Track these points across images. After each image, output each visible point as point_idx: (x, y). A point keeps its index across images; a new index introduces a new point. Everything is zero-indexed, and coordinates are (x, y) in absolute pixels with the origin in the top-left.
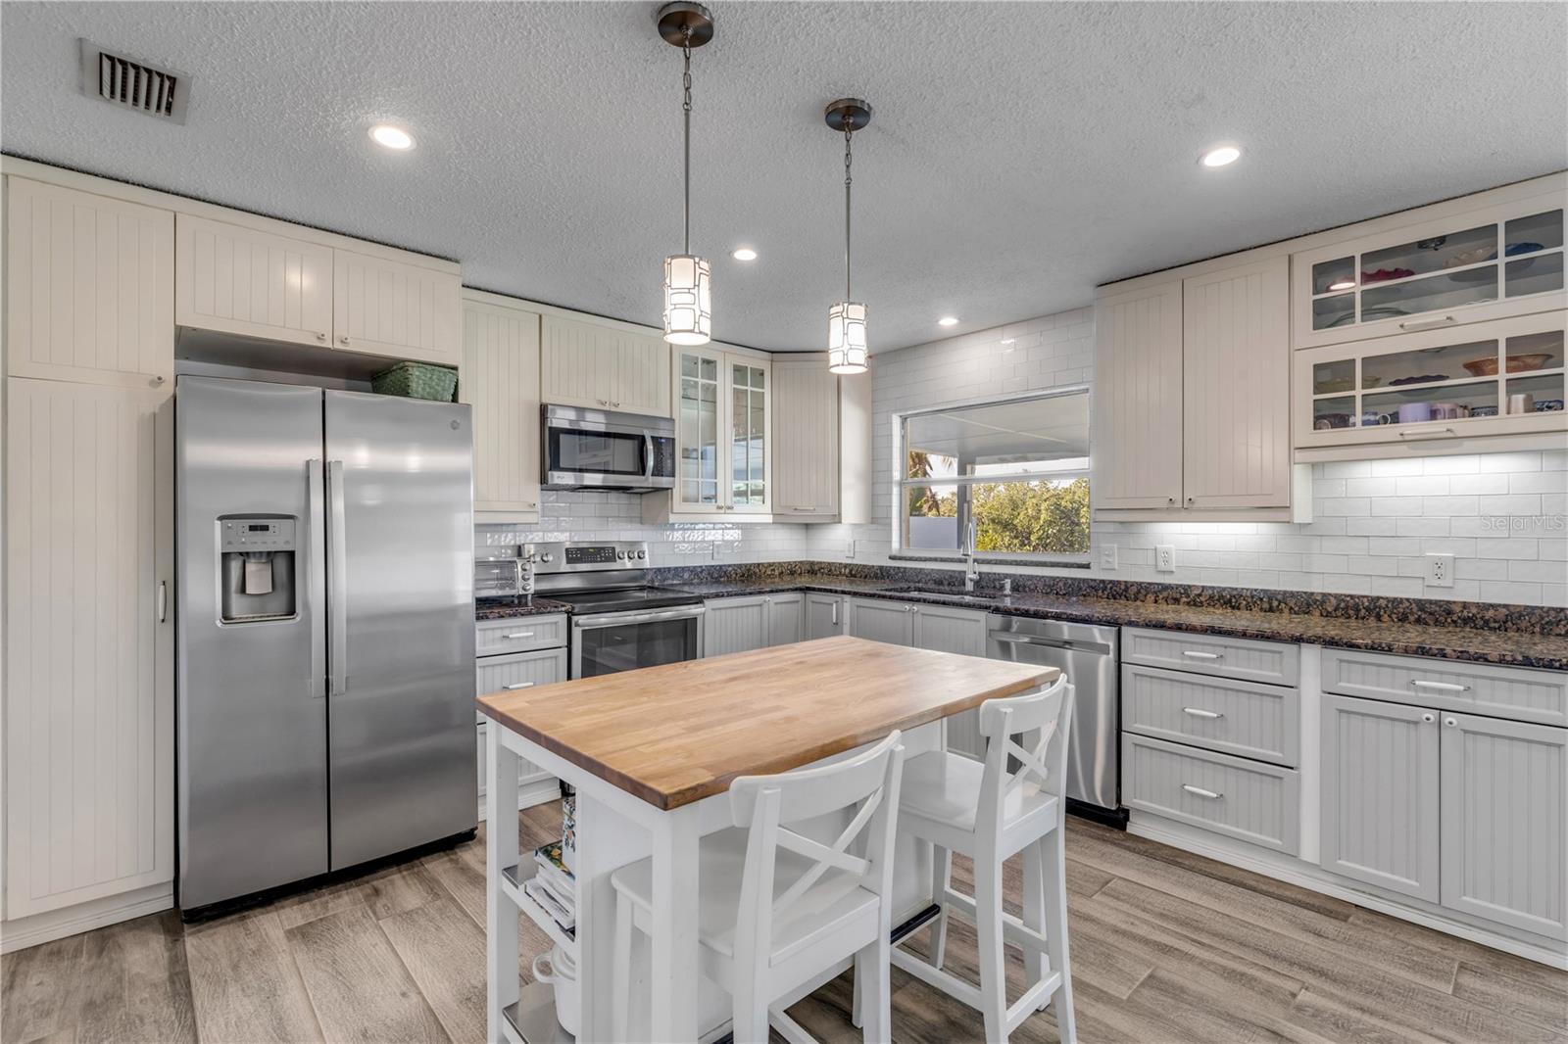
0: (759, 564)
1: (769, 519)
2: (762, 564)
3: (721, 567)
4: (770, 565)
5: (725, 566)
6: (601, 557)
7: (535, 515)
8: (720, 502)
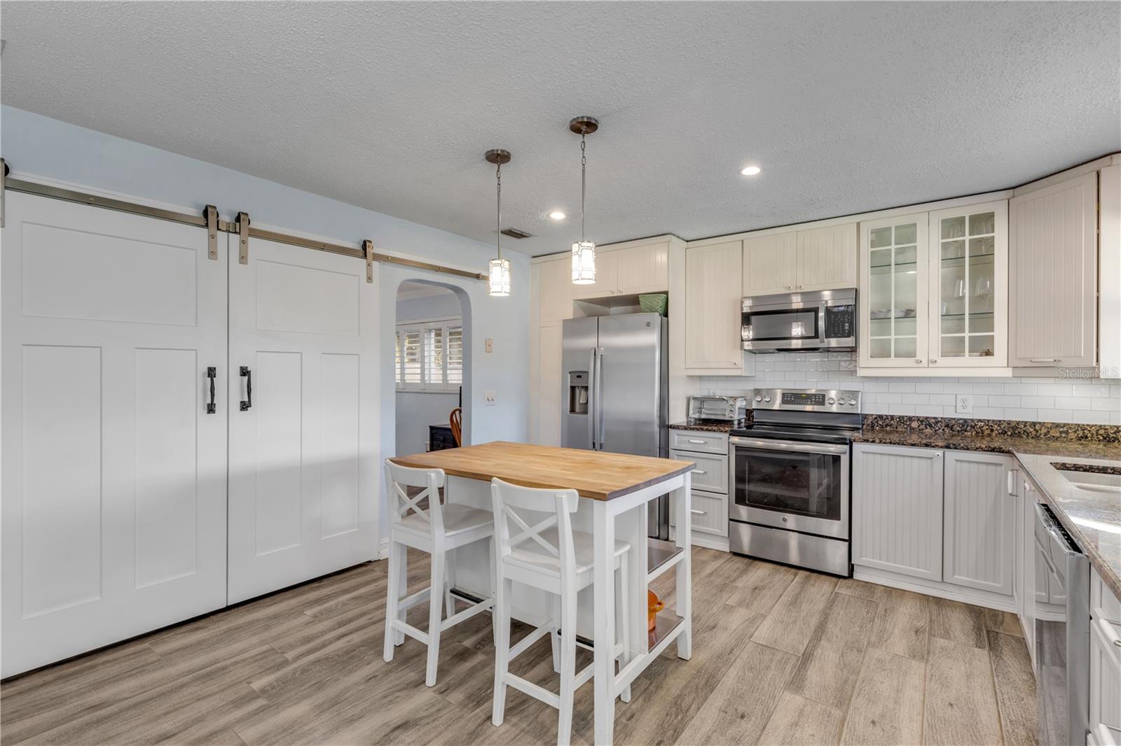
0: (1034, 424)
1: (1009, 373)
2: (1042, 424)
3: (965, 421)
4: (1058, 426)
5: (972, 420)
6: (811, 401)
7: (740, 371)
8: (918, 357)
